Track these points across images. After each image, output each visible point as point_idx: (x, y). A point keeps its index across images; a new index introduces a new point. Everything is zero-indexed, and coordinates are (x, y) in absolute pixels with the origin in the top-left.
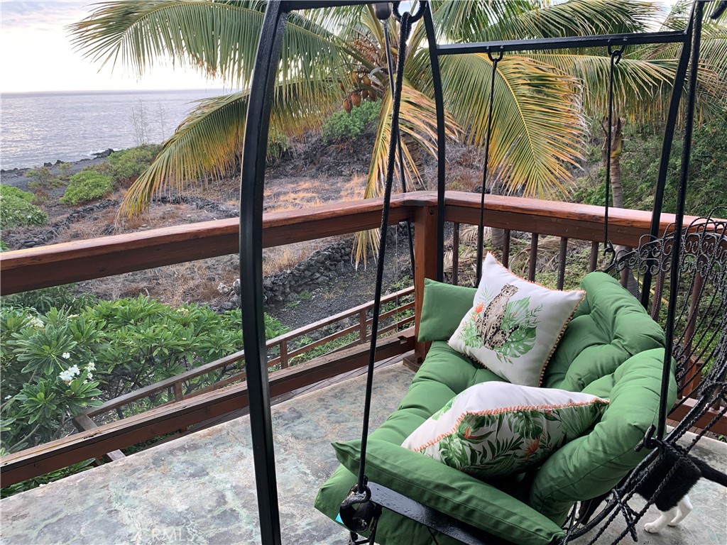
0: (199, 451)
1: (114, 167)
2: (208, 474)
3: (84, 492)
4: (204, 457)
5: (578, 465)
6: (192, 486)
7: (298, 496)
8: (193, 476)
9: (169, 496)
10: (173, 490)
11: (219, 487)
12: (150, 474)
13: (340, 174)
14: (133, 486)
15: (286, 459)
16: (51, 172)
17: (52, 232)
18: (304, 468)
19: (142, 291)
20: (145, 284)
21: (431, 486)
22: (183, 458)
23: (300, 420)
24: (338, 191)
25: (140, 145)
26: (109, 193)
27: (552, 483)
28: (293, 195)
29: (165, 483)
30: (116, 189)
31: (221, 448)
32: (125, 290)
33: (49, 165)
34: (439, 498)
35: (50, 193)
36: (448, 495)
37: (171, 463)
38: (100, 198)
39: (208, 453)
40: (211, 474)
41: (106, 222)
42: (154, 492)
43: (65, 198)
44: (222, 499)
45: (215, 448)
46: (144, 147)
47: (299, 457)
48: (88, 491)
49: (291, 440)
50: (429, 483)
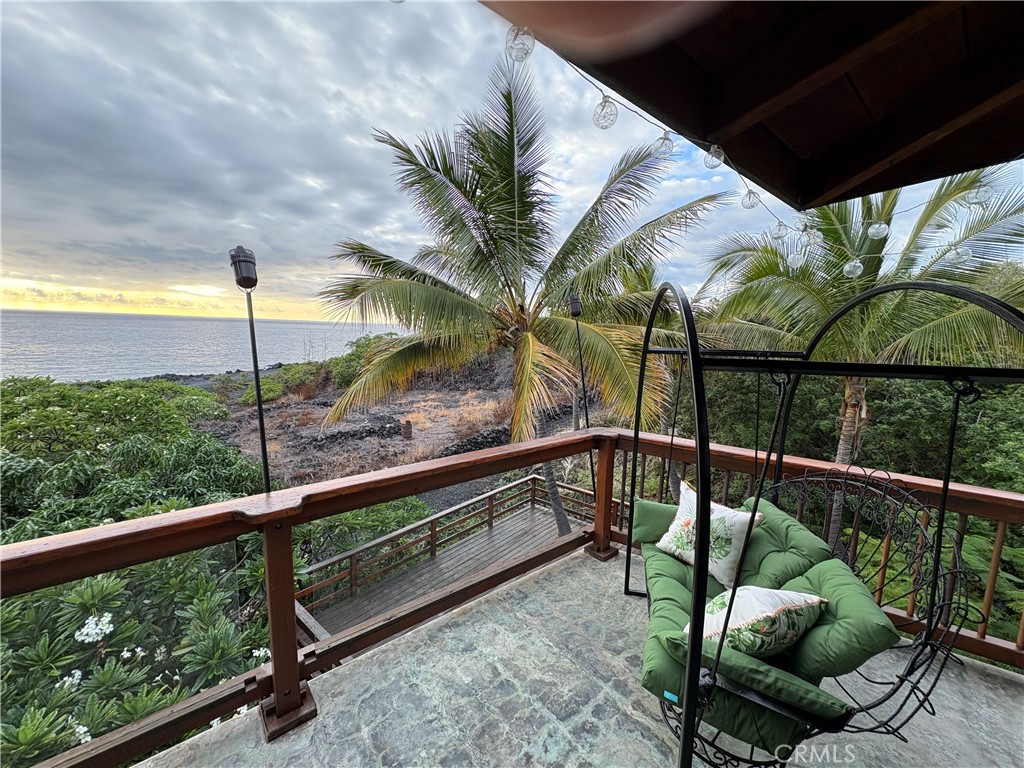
0: (463, 628)
1: (286, 377)
2: (476, 648)
3: (384, 668)
4: (468, 633)
5: (837, 652)
6: (468, 660)
7: (552, 666)
8: (465, 650)
9: (453, 670)
10: (454, 664)
11: (490, 660)
12: (430, 650)
13: (458, 389)
14: (420, 662)
15: (530, 634)
16: (232, 378)
17: (236, 427)
18: (547, 641)
19: (309, 475)
20: (311, 470)
21: (746, 671)
22: (451, 635)
23: (528, 600)
24: (457, 401)
25: (307, 361)
26: (279, 397)
27: (818, 665)
28: (423, 404)
29: (445, 658)
30: (285, 394)
31: (477, 625)
32: (294, 474)
33: (230, 372)
34: (753, 679)
35: (230, 394)
36: (760, 677)
37: (443, 639)
38: (272, 400)
39: (469, 630)
40: (479, 648)
41: (280, 420)
42: (440, 666)
43: (243, 399)
44: (496, 673)
45: (473, 624)
46: (309, 363)
47: (540, 632)
48: (387, 667)
49: (527, 616)
50: (744, 668)
